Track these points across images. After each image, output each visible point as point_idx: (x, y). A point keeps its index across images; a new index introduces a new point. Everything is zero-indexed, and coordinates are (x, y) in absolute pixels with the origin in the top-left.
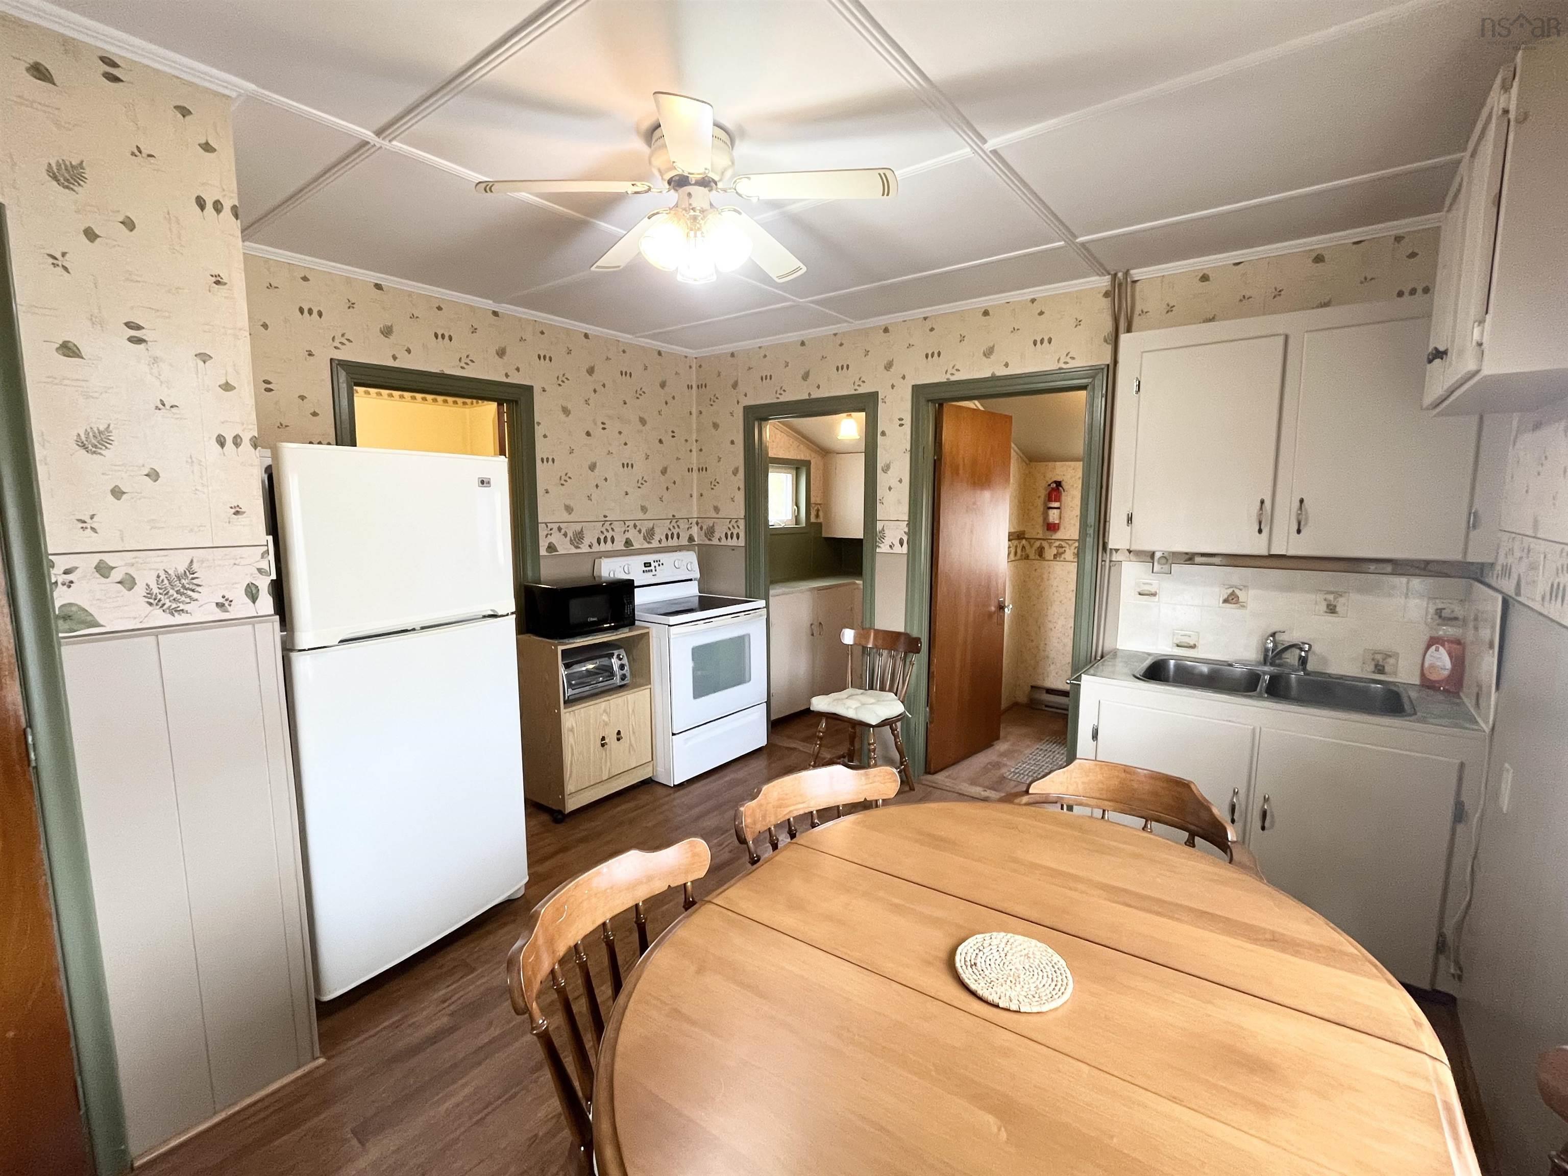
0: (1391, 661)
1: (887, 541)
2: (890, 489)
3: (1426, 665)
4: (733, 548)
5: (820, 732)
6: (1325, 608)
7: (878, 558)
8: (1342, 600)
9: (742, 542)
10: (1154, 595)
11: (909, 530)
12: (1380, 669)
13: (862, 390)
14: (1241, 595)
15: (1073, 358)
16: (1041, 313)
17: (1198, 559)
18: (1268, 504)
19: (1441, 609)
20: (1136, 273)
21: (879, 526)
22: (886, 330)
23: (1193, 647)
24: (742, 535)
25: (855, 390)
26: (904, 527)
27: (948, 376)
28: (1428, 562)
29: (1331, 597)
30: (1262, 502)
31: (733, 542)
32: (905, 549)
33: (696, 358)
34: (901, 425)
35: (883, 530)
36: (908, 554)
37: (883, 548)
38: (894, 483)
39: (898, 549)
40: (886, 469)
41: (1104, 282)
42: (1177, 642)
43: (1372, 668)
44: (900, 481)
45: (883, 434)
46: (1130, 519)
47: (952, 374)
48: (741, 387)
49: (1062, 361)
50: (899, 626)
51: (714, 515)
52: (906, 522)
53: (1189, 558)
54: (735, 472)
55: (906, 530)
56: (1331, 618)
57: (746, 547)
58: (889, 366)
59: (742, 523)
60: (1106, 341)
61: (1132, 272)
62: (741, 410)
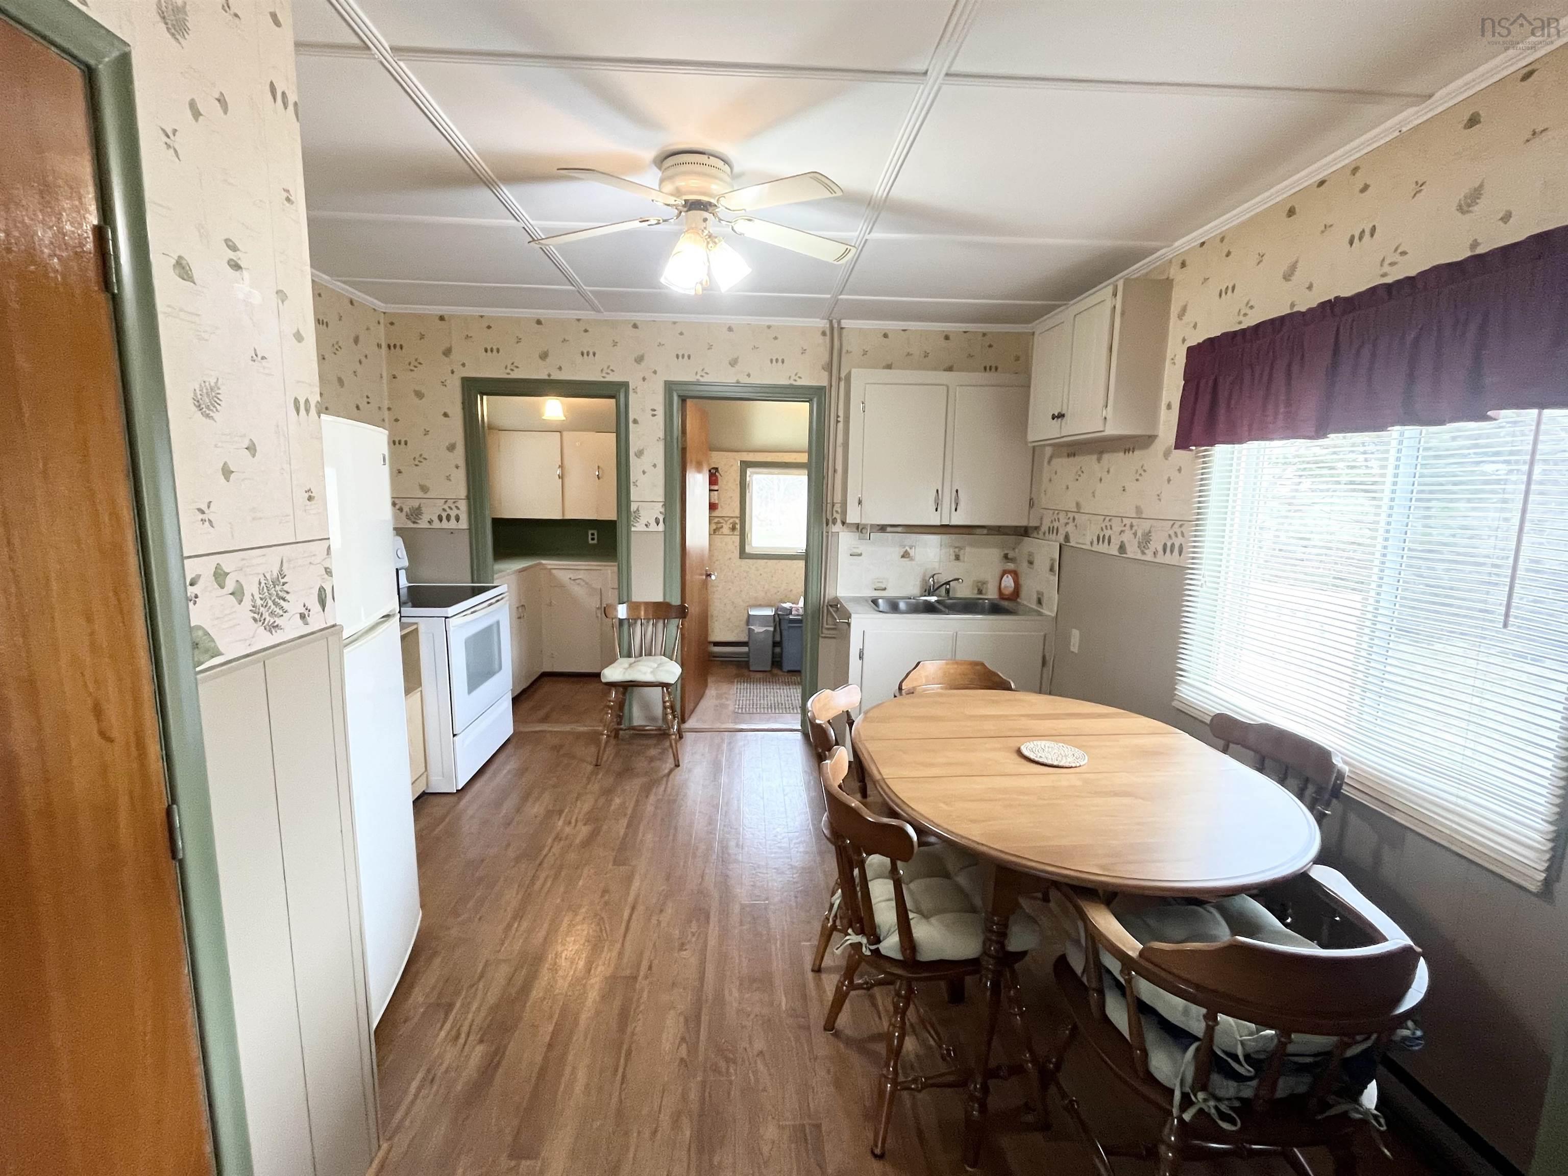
0: (985, 586)
1: (643, 521)
2: (644, 472)
3: (1003, 585)
4: (452, 532)
5: (610, 701)
6: (954, 557)
7: (633, 538)
8: (962, 552)
9: (464, 524)
10: (860, 555)
11: (665, 510)
12: (980, 592)
13: (611, 378)
14: (912, 552)
15: (800, 378)
16: (776, 338)
17: (889, 529)
18: (940, 492)
19: (1007, 554)
20: (845, 323)
21: (634, 507)
22: (635, 326)
23: (885, 589)
24: (464, 517)
25: (604, 377)
26: (659, 508)
27: (698, 377)
28: (1000, 527)
29: (957, 550)
30: (937, 491)
31: (453, 524)
32: (661, 527)
33: (384, 313)
34: (654, 415)
35: (638, 510)
36: (665, 532)
37: (638, 527)
38: (648, 467)
39: (653, 527)
40: (639, 454)
41: (823, 324)
42: (875, 587)
43: (976, 591)
44: (655, 466)
45: (635, 422)
46: (860, 502)
47: (702, 376)
48: (455, 355)
49: (792, 379)
50: (657, 597)
51: (421, 495)
52: (662, 504)
53: (883, 528)
54: (452, 448)
55: (662, 510)
56: (957, 563)
57: (470, 529)
58: (639, 360)
59: (463, 505)
60: (823, 368)
61: (843, 321)
62: (458, 384)
